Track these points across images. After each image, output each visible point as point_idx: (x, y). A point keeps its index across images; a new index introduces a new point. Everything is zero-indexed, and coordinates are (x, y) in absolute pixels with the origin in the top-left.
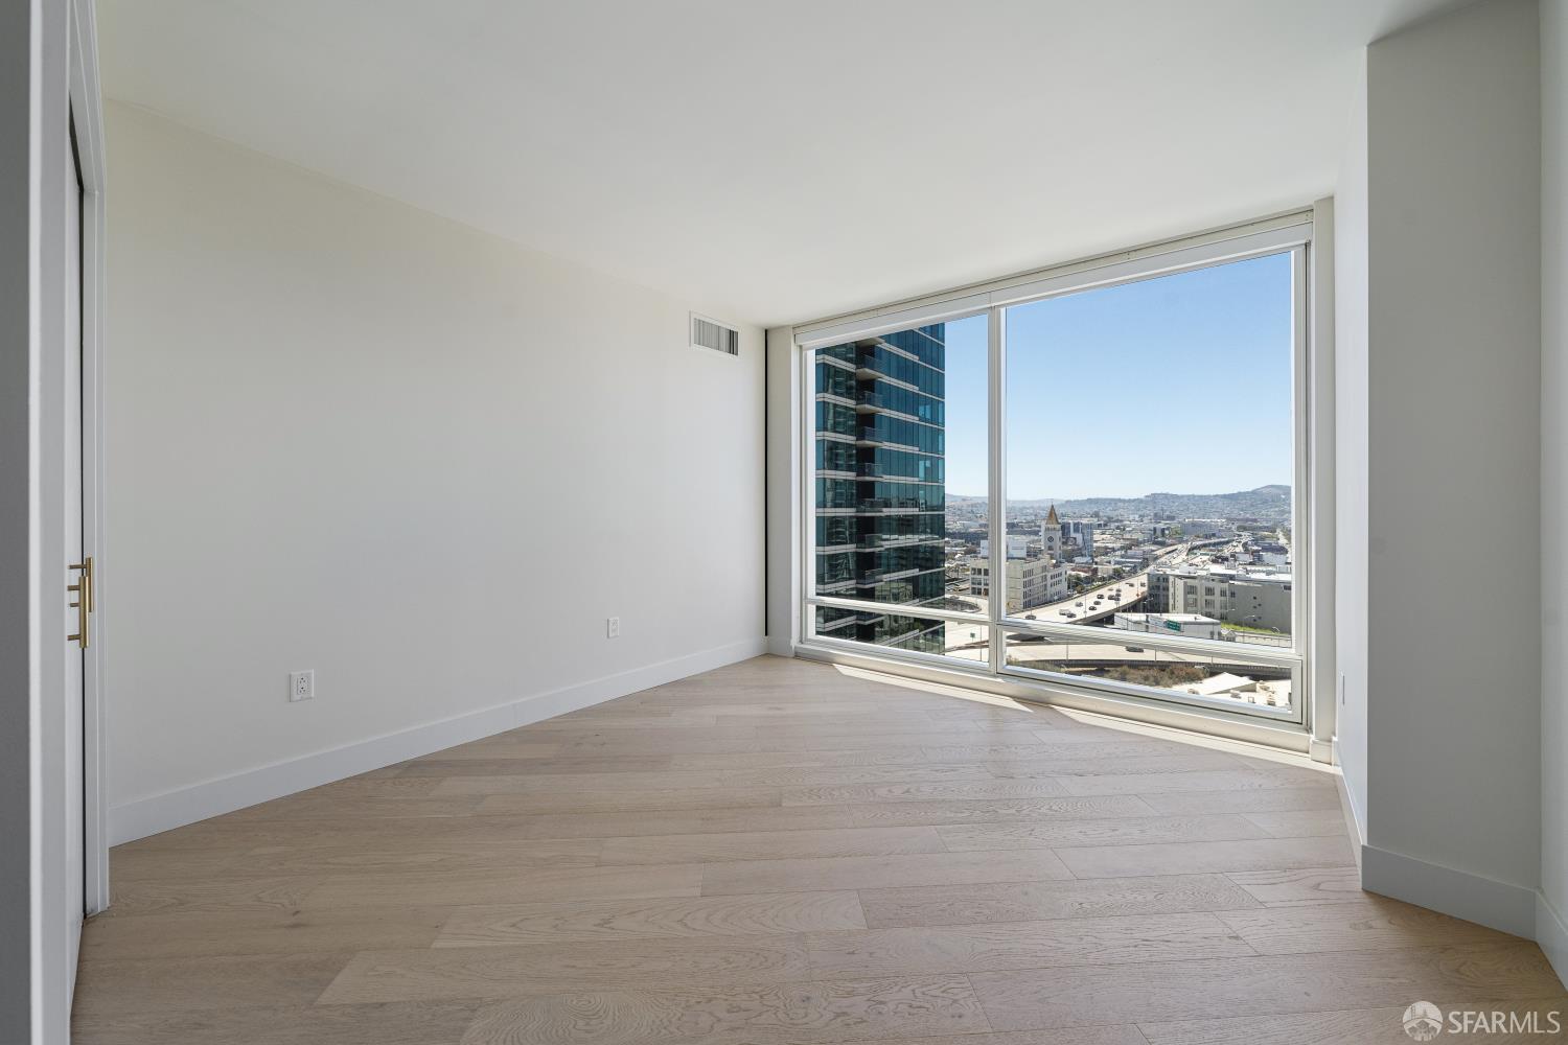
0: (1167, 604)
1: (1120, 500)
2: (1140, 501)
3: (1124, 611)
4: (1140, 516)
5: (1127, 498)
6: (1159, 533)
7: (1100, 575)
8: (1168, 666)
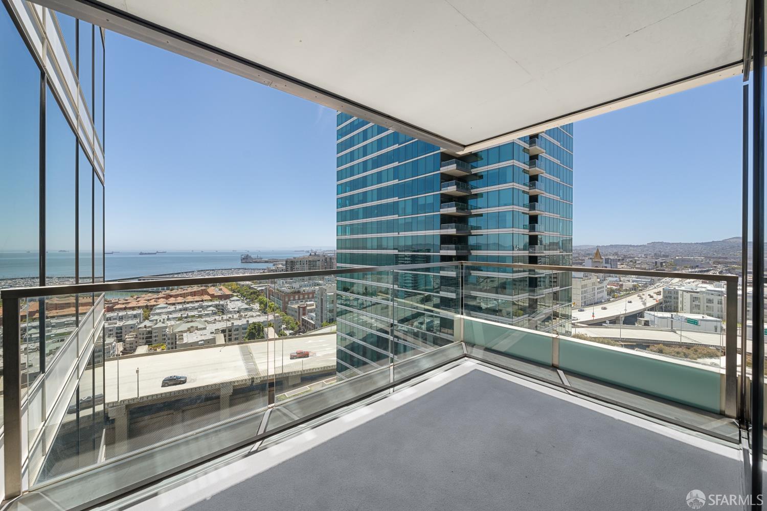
0: (677, 307)
1: (631, 246)
2: (644, 246)
3: (648, 310)
4: (645, 255)
5: (636, 245)
6: (659, 264)
7: (624, 288)
8: (692, 346)
